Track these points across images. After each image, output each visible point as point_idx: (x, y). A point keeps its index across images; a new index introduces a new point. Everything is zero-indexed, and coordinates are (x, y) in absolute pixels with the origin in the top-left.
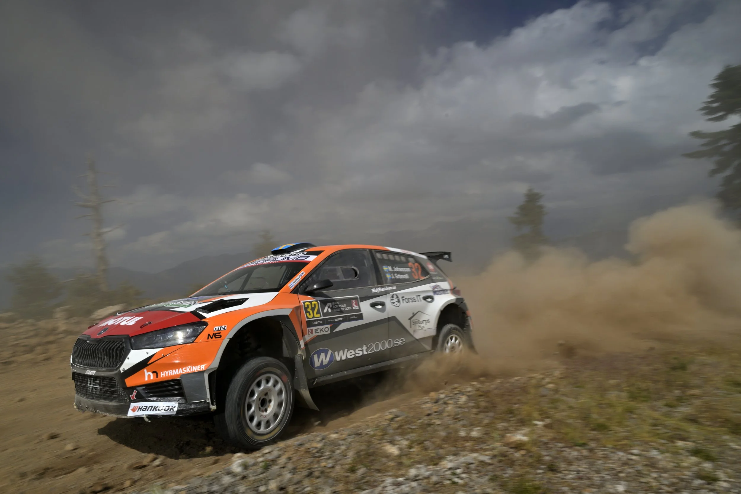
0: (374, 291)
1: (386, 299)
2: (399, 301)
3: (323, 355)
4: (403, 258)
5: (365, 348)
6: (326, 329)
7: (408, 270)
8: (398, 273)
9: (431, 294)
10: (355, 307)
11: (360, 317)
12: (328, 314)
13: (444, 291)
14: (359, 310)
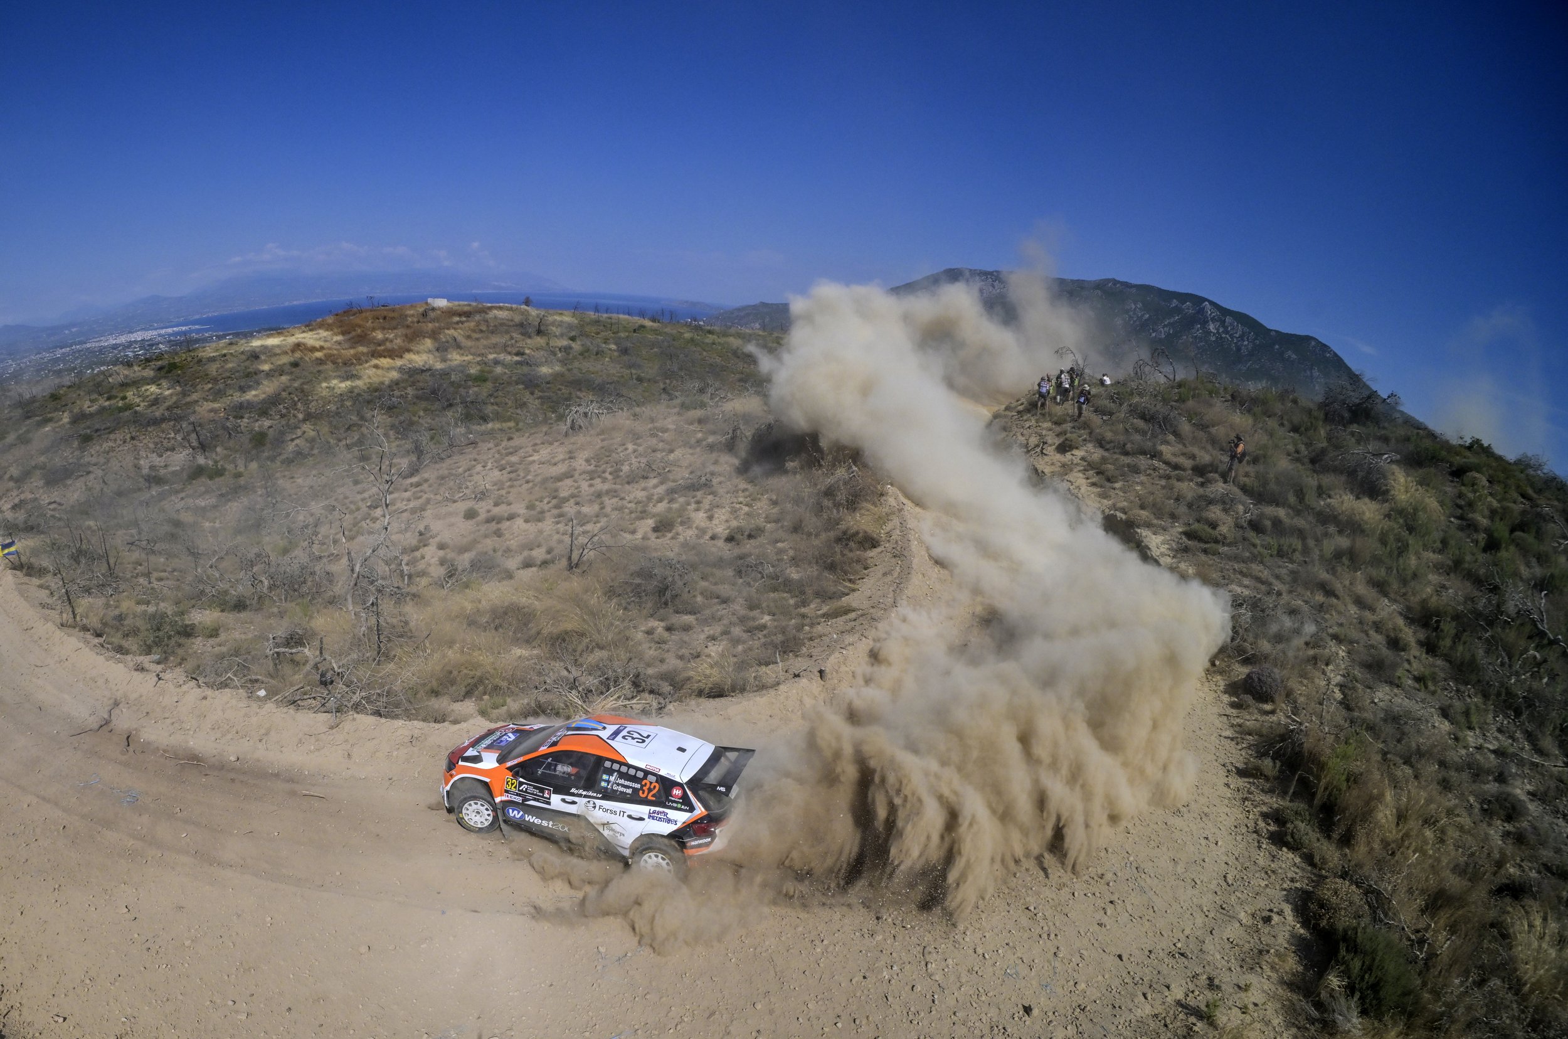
0: (573, 790)
1: (582, 801)
2: (595, 807)
3: (516, 812)
4: (640, 775)
5: (551, 823)
6: (519, 799)
7: (638, 786)
8: (618, 785)
9: (646, 817)
10: (546, 795)
11: (549, 803)
12: (522, 791)
13: (669, 821)
14: (549, 799)
